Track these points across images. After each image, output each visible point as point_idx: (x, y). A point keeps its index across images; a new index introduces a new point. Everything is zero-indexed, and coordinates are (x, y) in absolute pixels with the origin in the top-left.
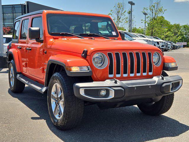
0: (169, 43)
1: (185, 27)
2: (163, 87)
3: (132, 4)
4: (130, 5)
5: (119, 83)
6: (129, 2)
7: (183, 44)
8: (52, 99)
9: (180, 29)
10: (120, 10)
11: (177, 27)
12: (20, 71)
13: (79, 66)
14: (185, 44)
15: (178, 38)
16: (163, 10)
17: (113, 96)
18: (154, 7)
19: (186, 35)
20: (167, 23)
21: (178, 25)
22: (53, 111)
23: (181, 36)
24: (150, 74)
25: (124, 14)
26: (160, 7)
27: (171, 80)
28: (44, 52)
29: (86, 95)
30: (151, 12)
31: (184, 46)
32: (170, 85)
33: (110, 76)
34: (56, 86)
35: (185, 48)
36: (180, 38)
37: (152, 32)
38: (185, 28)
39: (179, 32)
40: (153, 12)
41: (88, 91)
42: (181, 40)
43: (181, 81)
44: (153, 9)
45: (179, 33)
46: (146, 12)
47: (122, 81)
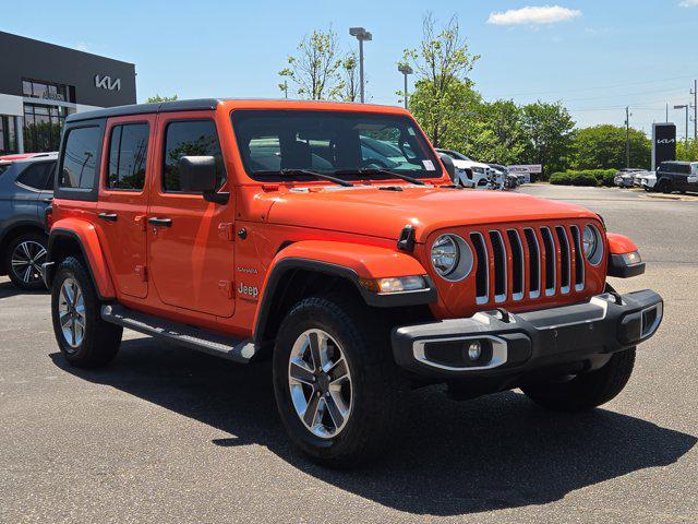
0: (498, 172)
1: (531, 110)
2: (624, 325)
3: (362, 35)
4: (355, 40)
5: (513, 320)
6: (353, 32)
7: (529, 171)
8: (290, 377)
9: (516, 119)
10: (322, 59)
11: (508, 110)
12: (111, 295)
13: (398, 278)
14: (537, 168)
15: (514, 149)
16: (470, 59)
17: (505, 360)
18: (438, 47)
19: (535, 138)
20: (474, 100)
21: (510, 104)
22: (301, 414)
23: (521, 143)
24: (579, 288)
25: (337, 71)
26: (457, 47)
27: (641, 304)
28: (233, 232)
29: (428, 359)
30: (429, 65)
31: (534, 178)
32: (639, 319)
33: (481, 300)
34: (314, 337)
35: (539, 185)
36: (519, 149)
37: (436, 131)
38: (532, 114)
39: (513, 128)
40: (433, 65)
41: (435, 349)
42: (523, 159)
43: (659, 306)
44: (436, 55)
45: (515, 134)
46: (412, 65)
47: (519, 315)
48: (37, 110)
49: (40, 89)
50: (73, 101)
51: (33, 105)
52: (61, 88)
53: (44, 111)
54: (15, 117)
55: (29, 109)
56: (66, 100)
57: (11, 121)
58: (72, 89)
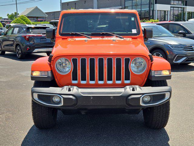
48: (175, 9)
49: (176, 2)
50: (186, 5)
51: (173, 7)
52: (183, 2)
53: (177, 9)
54: (168, 11)
55: (172, 9)
56: (184, 5)
57: (167, 12)
58: (186, 2)
